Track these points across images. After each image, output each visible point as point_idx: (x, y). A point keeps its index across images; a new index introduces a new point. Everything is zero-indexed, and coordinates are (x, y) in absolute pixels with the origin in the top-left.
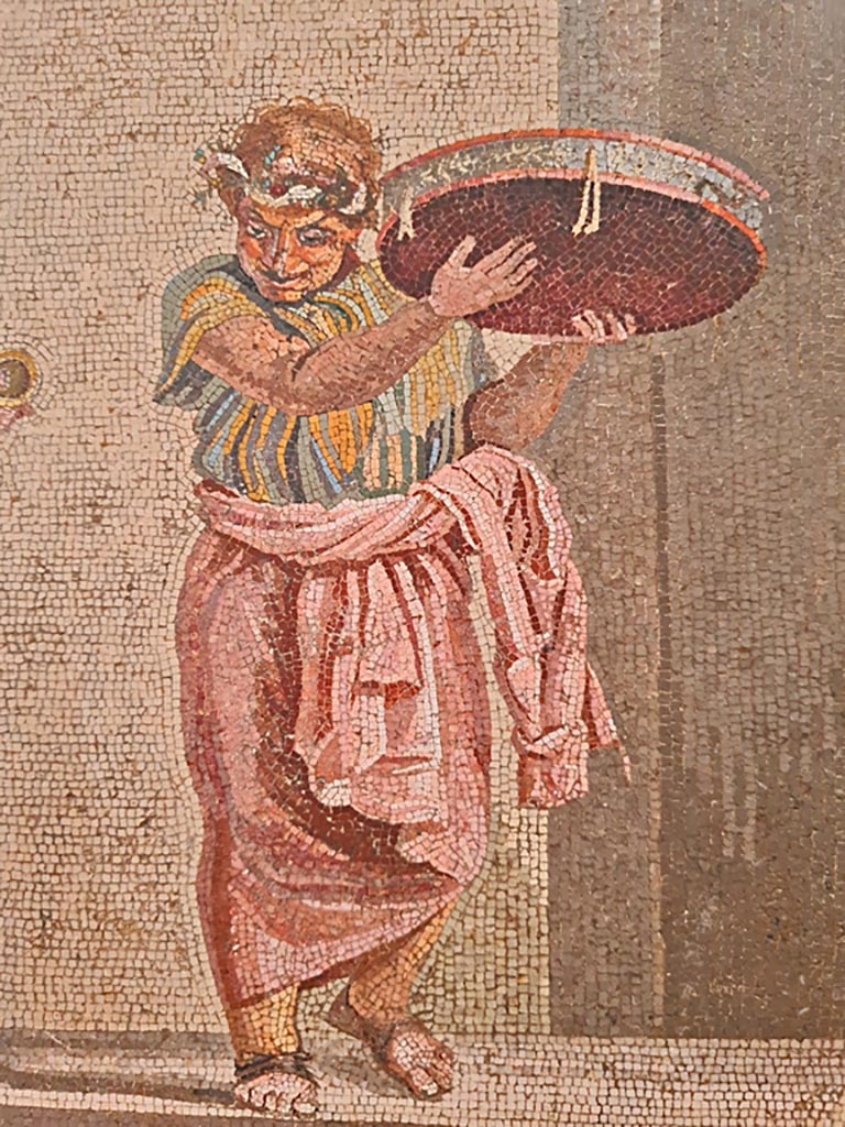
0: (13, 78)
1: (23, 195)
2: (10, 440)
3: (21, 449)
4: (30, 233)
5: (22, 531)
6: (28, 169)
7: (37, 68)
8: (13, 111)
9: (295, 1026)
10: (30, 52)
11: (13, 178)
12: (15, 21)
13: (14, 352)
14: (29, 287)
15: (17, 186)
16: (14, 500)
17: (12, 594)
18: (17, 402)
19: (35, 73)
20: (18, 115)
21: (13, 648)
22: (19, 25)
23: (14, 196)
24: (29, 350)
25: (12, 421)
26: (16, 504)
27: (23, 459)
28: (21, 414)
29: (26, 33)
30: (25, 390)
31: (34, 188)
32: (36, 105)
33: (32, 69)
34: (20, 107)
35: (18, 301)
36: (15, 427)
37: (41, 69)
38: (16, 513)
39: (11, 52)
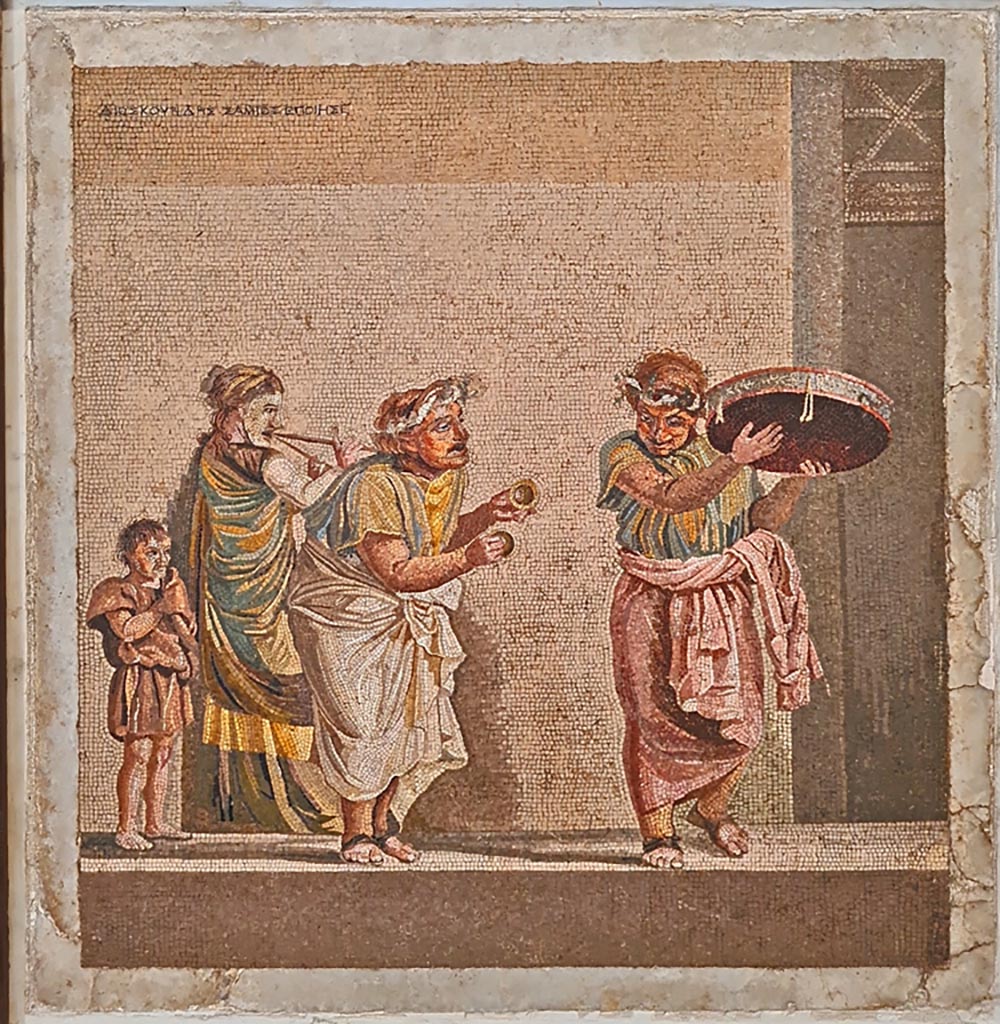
0: (521, 335)
1: (528, 398)
2: (524, 527)
3: (530, 531)
4: (532, 418)
5: (531, 574)
6: (530, 384)
7: (533, 329)
8: (522, 353)
9: (672, 823)
10: (530, 321)
11: (522, 389)
12: (521, 304)
13: (525, 480)
14: (532, 447)
15: (525, 393)
16: (527, 558)
17: (527, 607)
18: (527, 507)
19: (532, 333)
20: (525, 355)
21: (528, 635)
22: (524, 307)
23: (523, 398)
24: (533, 479)
25: (525, 517)
26: (528, 560)
27: (531, 536)
28: (529, 513)
29: (527, 311)
30: (531, 501)
31: (533, 394)
32: (533, 350)
33: (530, 331)
34: (525, 351)
35: (527, 454)
36: (526, 520)
37: (535, 331)
38: (528, 565)
39: (519, 321)
